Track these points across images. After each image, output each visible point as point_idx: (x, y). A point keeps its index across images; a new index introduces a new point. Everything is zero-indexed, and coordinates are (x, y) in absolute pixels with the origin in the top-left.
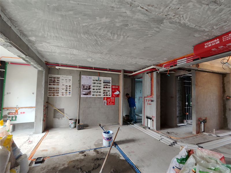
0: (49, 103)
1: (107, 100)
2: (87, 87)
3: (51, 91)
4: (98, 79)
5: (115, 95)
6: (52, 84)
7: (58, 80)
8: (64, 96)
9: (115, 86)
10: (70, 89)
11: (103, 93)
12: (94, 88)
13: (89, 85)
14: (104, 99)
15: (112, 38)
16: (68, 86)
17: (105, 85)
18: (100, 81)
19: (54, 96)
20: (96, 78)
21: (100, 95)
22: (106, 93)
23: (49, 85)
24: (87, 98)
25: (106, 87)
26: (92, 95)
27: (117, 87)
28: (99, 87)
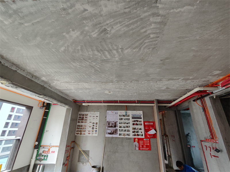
0: (76, 143)
1: (138, 142)
2: (113, 124)
3: (79, 128)
4: (125, 114)
5: (150, 135)
6: (81, 121)
7: (86, 118)
8: (91, 135)
9: (149, 122)
10: (96, 127)
11: (133, 132)
12: (121, 125)
13: (115, 121)
14: (135, 141)
15: (105, 58)
16: (95, 123)
17: (134, 121)
18: (128, 116)
19: (81, 134)
20: (123, 112)
21: (129, 135)
22: (137, 132)
23: (77, 123)
24: (112, 138)
25: (137, 124)
26: (118, 134)
27: (152, 123)
28: (127, 124)
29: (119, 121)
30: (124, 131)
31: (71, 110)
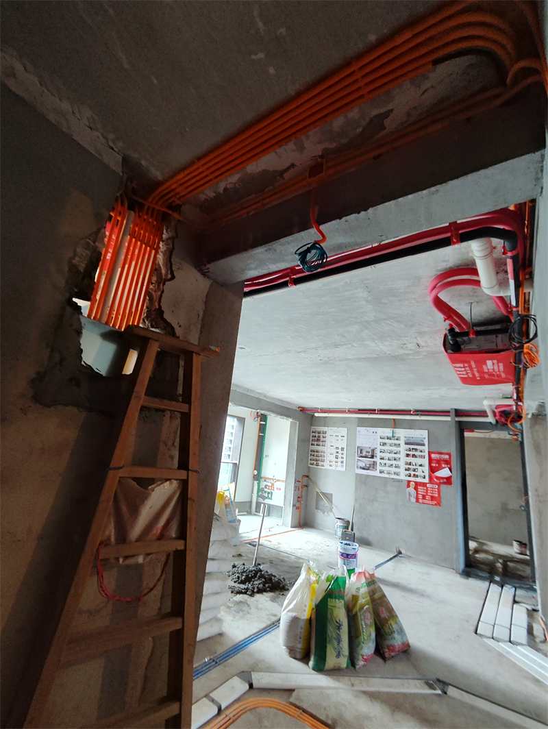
0: (311, 479)
1: (416, 488)
3: (314, 456)
4: (391, 435)
6: (315, 443)
7: (324, 437)
8: (333, 468)
9: (441, 454)
10: (342, 456)
11: (406, 470)
12: (383, 455)
13: (373, 447)
14: (408, 486)
16: (340, 448)
19: (317, 466)
20: (388, 432)
22: (414, 470)
24: (368, 476)
25: (414, 456)
26: (378, 471)
28: (395, 453)
29: (379, 448)
30: (389, 466)
31: (298, 425)
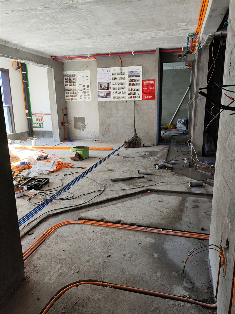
2: (105, 86)
4: (120, 72)
6: (68, 84)
7: (74, 79)
9: (149, 80)
13: (108, 82)
17: (131, 81)
18: (123, 74)
20: (117, 70)
21: (124, 98)
22: (134, 94)
24: (106, 102)
26: (112, 97)
28: (122, 84)
30: (119, 94)
31: (53, 71)
